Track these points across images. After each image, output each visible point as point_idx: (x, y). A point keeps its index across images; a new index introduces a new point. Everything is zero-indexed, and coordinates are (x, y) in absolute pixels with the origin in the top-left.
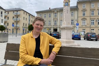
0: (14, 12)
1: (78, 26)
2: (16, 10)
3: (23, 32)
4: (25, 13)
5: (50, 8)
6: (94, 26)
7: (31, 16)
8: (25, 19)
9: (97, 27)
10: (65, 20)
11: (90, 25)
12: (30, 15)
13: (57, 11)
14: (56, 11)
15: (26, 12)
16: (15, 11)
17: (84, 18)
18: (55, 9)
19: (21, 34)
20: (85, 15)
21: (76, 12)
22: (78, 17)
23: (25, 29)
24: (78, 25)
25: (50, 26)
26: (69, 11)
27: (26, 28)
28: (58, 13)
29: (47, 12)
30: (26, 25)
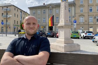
0: (3, 8)
1: (76, 24)
4: (16, 9)
5: (44, 4)
6: (93, 23)
7: (23, 12)
8: (16, 15)
9: (96, 24)
10: (62, 17)
11: (88, 22)
13: (53, 7)
14: (51, 7)
15: (17, 7)
17: (82, 15)
18: (50, 5)
19: (12, 33)
20: (82, 12)
21: (73, 8)
22: (75, 13)
24: (76, 22)
26: (67, 7)
27: (18, 26)
28: (53, 9)
29: (41, 8)
30: (17, 22)
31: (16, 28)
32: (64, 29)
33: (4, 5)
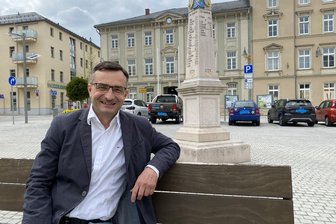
0: (12, 29)
1: (250, 75)
2: (19, 19)
3: (53, 104)
4: (56, 32)
5: (147, 11)
6: (310, 73)
7: (78, 42)
8: (57, 53)
9: (320, 76)
11: (296, 70)
12: (74, 37)
13: (176, 22)
14: (169, 21)
15: (57, 26)
16: (18, 24)
17: (273, 45)
18: (167, 14)
19: (44, 112)
20: (275, 34)
21: (244, 23)
22: (251, 41)
23: (59, 91)
24: (251, 71)
25: (152, 79)
26: (208, 26)
27: (62, 88)
28: (177, 27)
29: (137, 26)
30: (61, 77)
31: (58, 96)
32: (198, 97)
33: (15, 20)
